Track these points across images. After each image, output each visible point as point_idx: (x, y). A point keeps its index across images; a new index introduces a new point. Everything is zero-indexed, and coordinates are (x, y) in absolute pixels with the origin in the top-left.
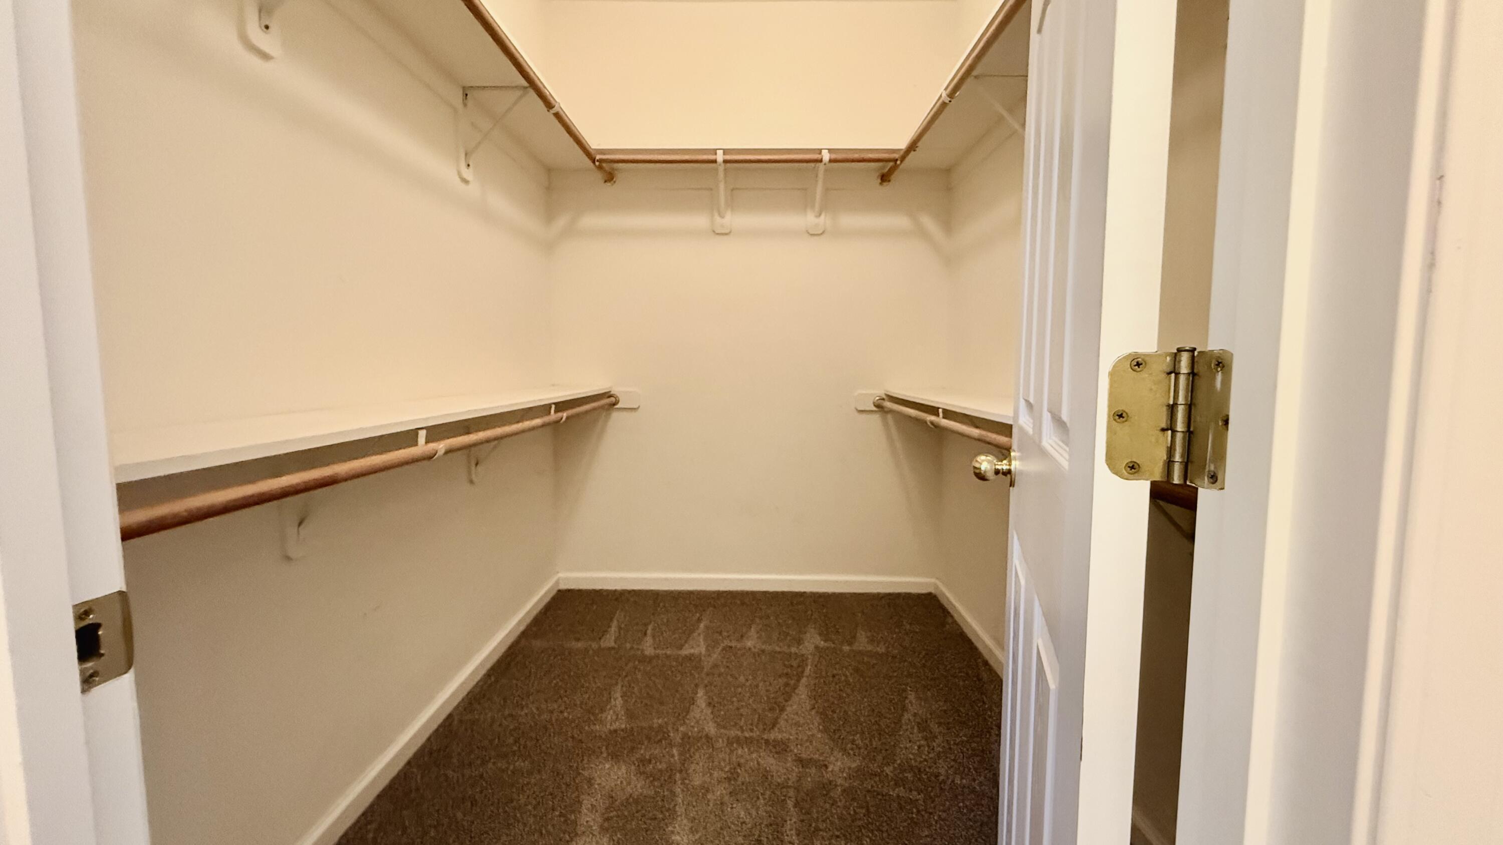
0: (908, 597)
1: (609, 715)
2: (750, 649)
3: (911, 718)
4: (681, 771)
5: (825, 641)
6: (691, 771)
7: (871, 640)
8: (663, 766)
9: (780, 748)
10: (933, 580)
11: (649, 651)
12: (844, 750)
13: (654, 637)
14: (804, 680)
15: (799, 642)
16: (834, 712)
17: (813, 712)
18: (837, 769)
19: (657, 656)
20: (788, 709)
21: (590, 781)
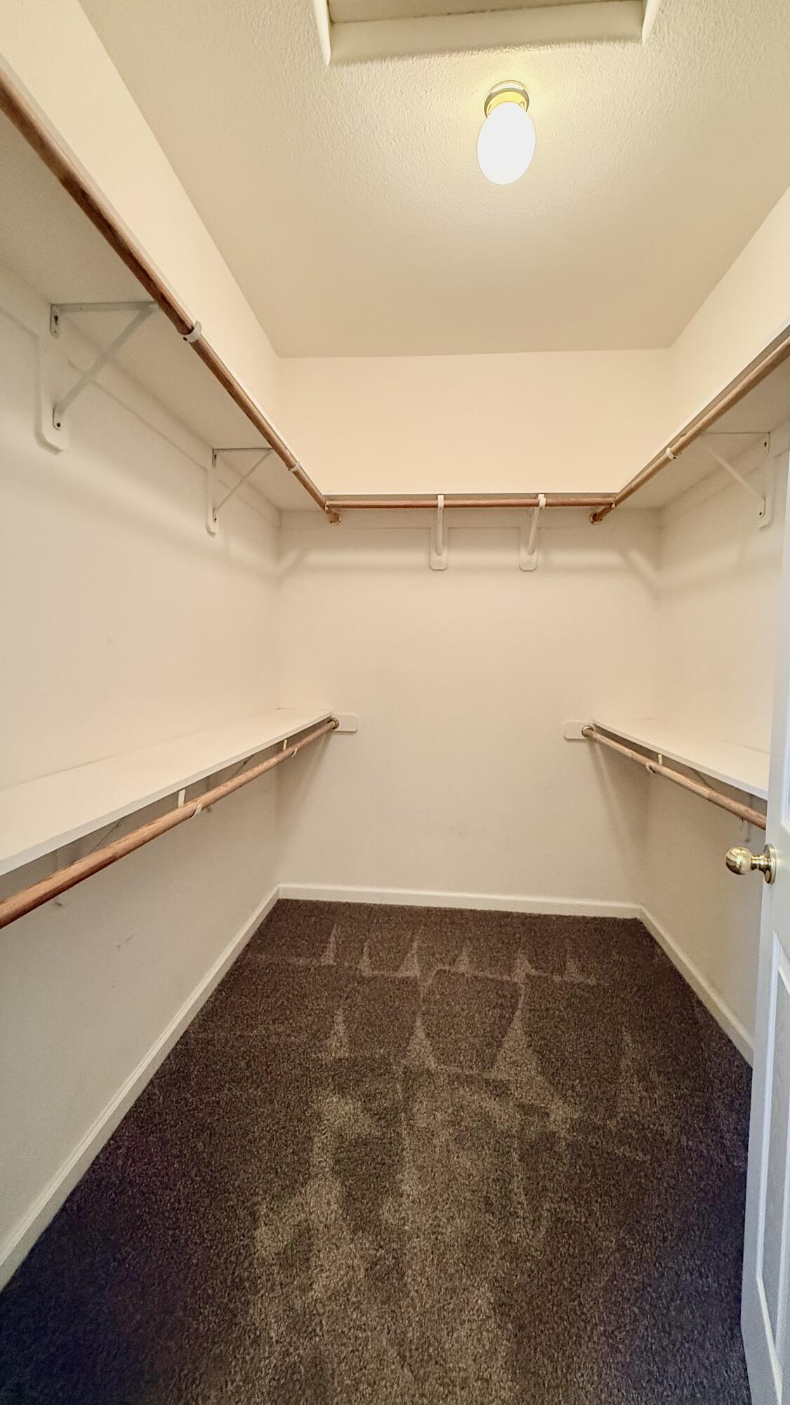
0: (614, 921)
1: (333, 1042)
2: (463, 974)
3: (630, 1063)
4: (405, 1111)
5: (536, 968)
6: (415, 1110)
7: (582, 970)
8: (387, 1104)
9: (500, 1090)
10: (639, 906)
11: (367, 972)
12: (564, 1097)
13: (370, 956)
14: (518, 1013)
15: (510, 969)
16: (551, 1052)
17: (530, 1052)
18: (559, 1118)
19: (375, 978)
20: (506, 1046)
21: (319, 1116)
